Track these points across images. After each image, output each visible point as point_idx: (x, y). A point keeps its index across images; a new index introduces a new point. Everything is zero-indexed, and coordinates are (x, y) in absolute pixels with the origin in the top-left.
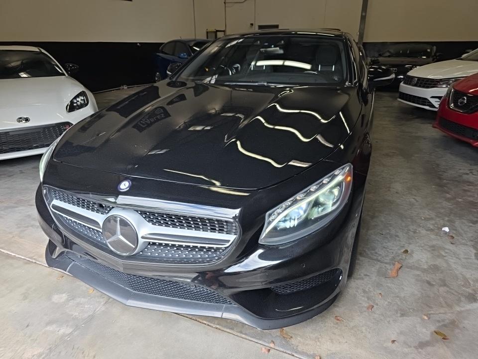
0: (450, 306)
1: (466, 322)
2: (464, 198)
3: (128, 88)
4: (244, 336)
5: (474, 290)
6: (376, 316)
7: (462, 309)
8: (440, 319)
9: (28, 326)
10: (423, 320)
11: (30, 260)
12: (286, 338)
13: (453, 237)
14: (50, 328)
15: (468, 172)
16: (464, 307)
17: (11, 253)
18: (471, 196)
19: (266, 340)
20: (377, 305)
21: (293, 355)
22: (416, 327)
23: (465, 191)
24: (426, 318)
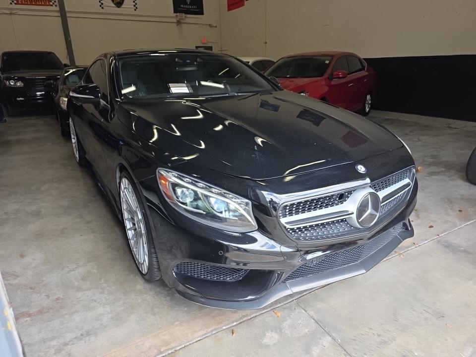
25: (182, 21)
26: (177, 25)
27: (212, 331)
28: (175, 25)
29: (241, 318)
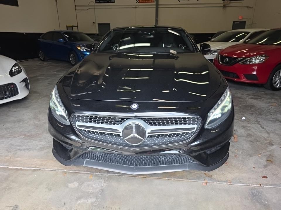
0: (265, 149)
1: (275, 154)
2: (241, 104)
3: (20, 62)
4: (190, 180)
5: (269, 141)
6: (240, 159)
7: (271, 149)
8: (265, 155)
9: (64, 204)
10: (259, 156)
11: (35, 169)
12: (210, 177)
13: (248, 121)
14: (80, 201)
15: (236, 93)
16: (270, 148)
17: (17, 168)
18: (243, 103)
19: (202, 179)
20: (237, 154)
21: (218, 183)
22: (258, 160)
23: (240, 101)
24: (260, 155)
25: (227, 5)
26: (223, 8)
27: (60, 169)
28: (222, 8)
29: (76, 171)
